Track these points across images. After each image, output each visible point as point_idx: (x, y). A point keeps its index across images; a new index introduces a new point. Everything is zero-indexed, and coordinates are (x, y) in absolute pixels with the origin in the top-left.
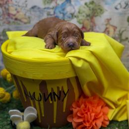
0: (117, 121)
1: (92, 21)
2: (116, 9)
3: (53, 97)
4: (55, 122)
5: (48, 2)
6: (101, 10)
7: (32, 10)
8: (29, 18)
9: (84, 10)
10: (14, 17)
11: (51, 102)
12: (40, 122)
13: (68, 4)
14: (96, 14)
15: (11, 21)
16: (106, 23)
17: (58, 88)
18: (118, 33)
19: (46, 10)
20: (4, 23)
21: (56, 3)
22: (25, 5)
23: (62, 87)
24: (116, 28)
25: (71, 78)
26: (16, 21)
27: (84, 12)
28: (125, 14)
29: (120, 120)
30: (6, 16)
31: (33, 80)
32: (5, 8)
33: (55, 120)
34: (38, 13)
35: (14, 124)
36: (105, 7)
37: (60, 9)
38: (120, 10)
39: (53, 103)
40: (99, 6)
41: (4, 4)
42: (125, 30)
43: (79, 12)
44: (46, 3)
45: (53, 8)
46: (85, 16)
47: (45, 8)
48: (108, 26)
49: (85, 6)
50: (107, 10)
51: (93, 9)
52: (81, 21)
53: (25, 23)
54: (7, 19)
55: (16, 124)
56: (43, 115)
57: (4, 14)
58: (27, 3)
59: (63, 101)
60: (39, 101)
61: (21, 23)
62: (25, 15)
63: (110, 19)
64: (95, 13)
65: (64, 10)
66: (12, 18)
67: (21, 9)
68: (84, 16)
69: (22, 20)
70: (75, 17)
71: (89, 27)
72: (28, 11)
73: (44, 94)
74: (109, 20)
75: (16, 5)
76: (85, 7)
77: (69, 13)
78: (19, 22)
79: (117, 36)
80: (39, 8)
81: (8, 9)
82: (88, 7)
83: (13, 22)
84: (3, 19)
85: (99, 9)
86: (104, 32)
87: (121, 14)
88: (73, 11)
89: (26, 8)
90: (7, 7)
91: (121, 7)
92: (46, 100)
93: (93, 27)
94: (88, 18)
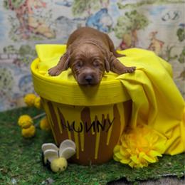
0: (170, 156)
1: (133, 36)
2: (163, 20)
3: (96, 127)
4: (96, 158)
5: (78, 12)
6: (145, 21)
7: (58, 21)
8: (54, 31)
9: (124, 21)
10: (35, 31)
11: (93, 133)
12: (78, 158)
13: (104, 14)
14: (139, 26)
15: (32, 35)
16: (151, 37)
17: (103, 115)
18: (166, 49)
19: (76, 21)
20: (22, 38)
21: (89, 12)
22: (48, 16)
23: (108, 115)
24: (163, 43)
25: (119, 103)
26: (37, 36)
27: (124, 24)
28: (174, 26)
29: (172, 153)
30: (25, 30)
31: (74, 106)
32: (23, 19)
33: (96, 155)
34: (66, 25)
35: (48, 161)
36: (150, 18)
37: (94, 21)
38: (169, 22)
39: (96, 134)
40: (143, 16)
41: (22, 14)
42: (174, 46)
43: (118, 24)
44: (76, 12)
45: (85, 19)
46: (126, 29)
47: (74, 19)
48: (153, 41)
49: (126, 17)
50: (151, 22)
51: (135, 20)
52: (120, 36)
53: (49, 38)
54: (25, 32)
55: (50, 160)
56: (83, 150)
57: (22, 27)
58: (51, 13)
59: (107, 131)
60: (79, 132)
61: (44, 38)
62: (49, 28)
63: (156, 33)
64: (137, 25)
65: (98, 21)
66: (32, 32)
67: (44, 20)
68: (123, 29)
69: (45, 34)
70: (113, 30)
71: (130, 43)
72: (53, 22)
73: (86, 123)
74: (154, 34)
75: (38, 16)
76: (125, 19)
77: (105, 25)
78: (41, 36)
79: (164, 53)
80: (67, 19)
81: (27, 21)
82: (129, 17)
83: (34, 37)
84: (21, 33)
85: (142, 20)
86: (149, 49)
87: (169, 26)
88: (110, 23)
89: (51, 20)
90: (26, 17)
91: (169, 17)
92: (87, 130)
93: (134, 42)
94: (130, 31)
